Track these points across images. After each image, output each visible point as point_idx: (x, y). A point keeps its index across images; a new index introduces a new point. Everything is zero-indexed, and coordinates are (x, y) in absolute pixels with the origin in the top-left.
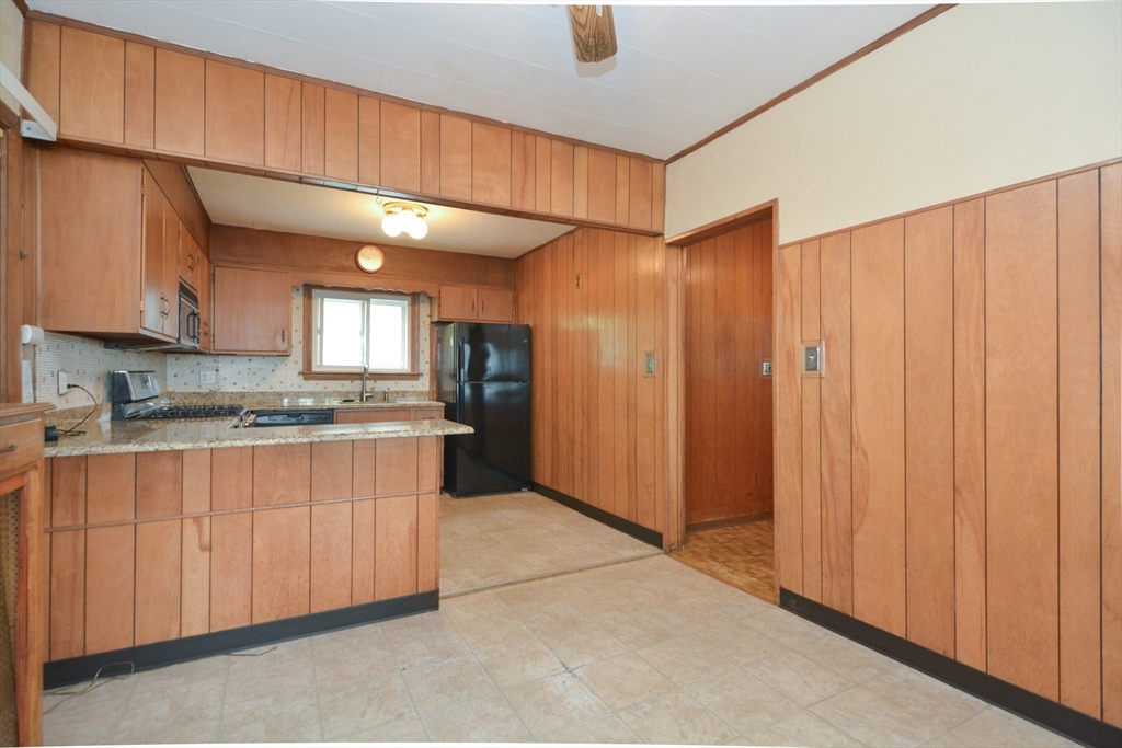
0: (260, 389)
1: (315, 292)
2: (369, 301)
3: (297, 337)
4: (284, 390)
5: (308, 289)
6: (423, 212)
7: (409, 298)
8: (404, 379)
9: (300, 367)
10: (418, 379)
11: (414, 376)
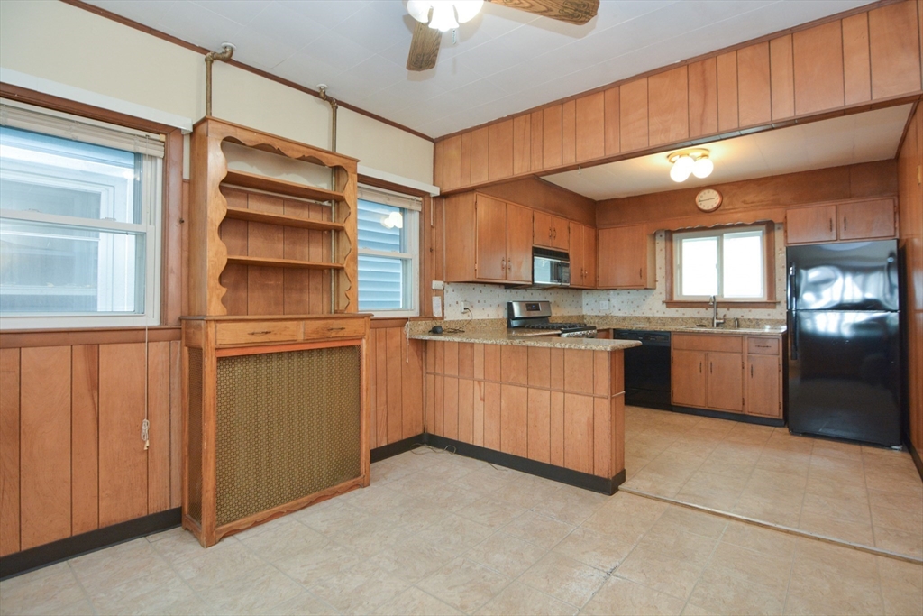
0: (637, 314)
1: (675, 235)
2: (722, 235)
3: (661, 273)
4: (651, 315)
5: (669, 235)
6: (705, 152)
7: (764, 227)
8: (758, 308)
9: (664, 297)
10: (774, 308)
11: (771, 303)
